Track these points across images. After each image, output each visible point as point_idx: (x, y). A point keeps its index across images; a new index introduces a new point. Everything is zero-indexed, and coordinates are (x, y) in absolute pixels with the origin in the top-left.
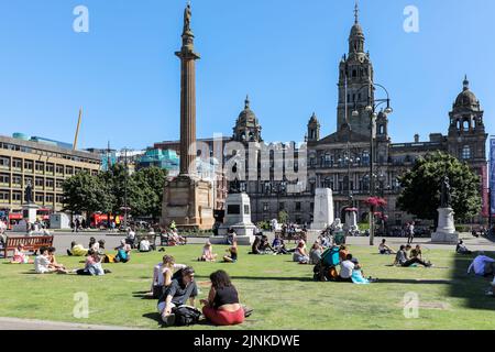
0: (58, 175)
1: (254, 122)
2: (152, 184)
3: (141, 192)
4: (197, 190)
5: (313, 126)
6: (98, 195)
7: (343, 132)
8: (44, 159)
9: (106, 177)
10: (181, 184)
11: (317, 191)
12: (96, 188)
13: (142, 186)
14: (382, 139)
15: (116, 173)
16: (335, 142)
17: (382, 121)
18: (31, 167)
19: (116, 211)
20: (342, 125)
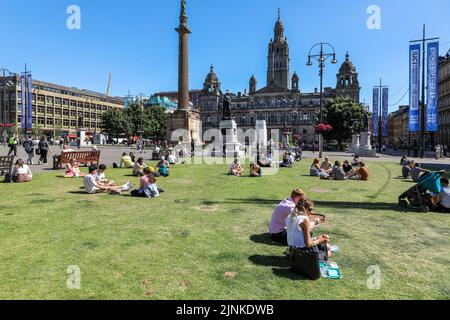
0: (97, 111)
1: (216, 80)
2: (156, 117)
3: (149, 122)
4: (190, 120)
5: (252, 82)
6: (123, 123)
7: (272, 86)
8: (89, 101)
9: (128, 112)
10: (179, 116)
11: (257, 122)
12: (122, 119)
13: (150, 118)
14: (295, 90)
15: (134, 110)
16: (267, 92)
17: (295, 79)
18: (81, 106)
19: (135, 133)
20: (270, 81)
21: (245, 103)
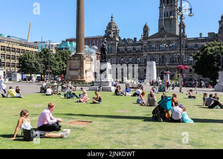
0: (17, 54)
1: (116, 28)
2: (63, 59)
3: (57, 63)
4: (85, 62)
5: (146, 29)
6: (36, 64)
7: (162, 32)
9: (40, 55)
10: (76, 58)
11: (148, 63)
12: (35, 60)
13: (58, 60)
14: (182, 35)
15: (45, 53)
16: (157, 37)
17: (182, 26)
19: (44, 73)
20: (161, 29)
21: (140, 47)
